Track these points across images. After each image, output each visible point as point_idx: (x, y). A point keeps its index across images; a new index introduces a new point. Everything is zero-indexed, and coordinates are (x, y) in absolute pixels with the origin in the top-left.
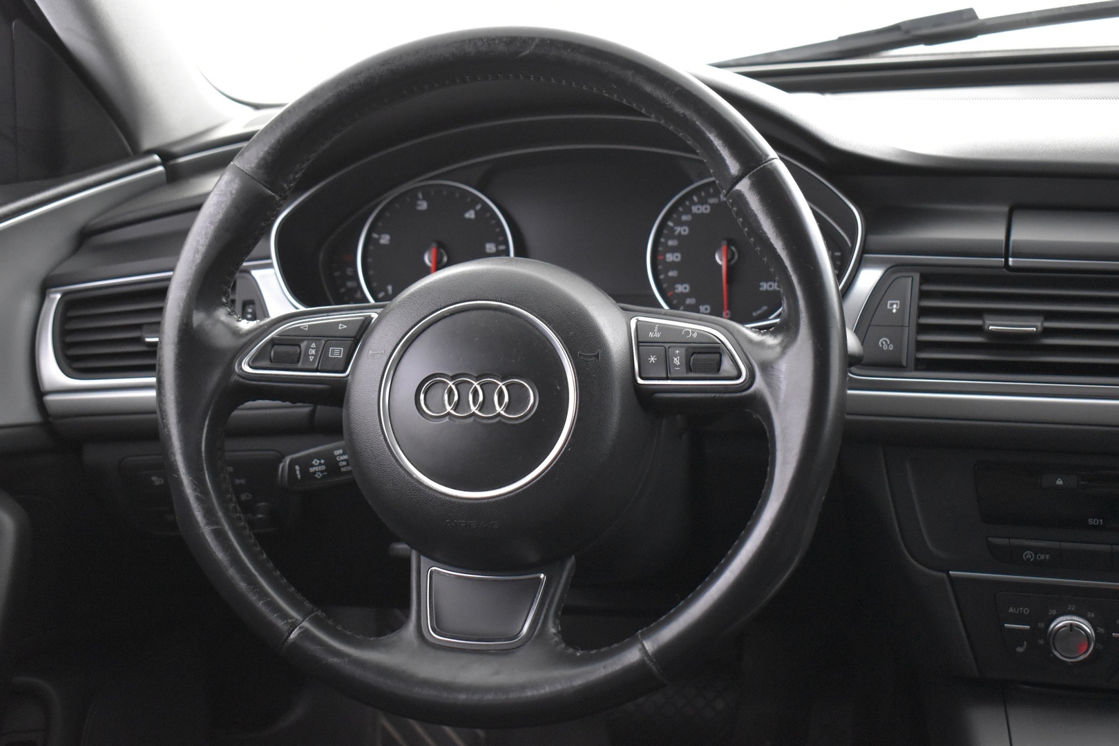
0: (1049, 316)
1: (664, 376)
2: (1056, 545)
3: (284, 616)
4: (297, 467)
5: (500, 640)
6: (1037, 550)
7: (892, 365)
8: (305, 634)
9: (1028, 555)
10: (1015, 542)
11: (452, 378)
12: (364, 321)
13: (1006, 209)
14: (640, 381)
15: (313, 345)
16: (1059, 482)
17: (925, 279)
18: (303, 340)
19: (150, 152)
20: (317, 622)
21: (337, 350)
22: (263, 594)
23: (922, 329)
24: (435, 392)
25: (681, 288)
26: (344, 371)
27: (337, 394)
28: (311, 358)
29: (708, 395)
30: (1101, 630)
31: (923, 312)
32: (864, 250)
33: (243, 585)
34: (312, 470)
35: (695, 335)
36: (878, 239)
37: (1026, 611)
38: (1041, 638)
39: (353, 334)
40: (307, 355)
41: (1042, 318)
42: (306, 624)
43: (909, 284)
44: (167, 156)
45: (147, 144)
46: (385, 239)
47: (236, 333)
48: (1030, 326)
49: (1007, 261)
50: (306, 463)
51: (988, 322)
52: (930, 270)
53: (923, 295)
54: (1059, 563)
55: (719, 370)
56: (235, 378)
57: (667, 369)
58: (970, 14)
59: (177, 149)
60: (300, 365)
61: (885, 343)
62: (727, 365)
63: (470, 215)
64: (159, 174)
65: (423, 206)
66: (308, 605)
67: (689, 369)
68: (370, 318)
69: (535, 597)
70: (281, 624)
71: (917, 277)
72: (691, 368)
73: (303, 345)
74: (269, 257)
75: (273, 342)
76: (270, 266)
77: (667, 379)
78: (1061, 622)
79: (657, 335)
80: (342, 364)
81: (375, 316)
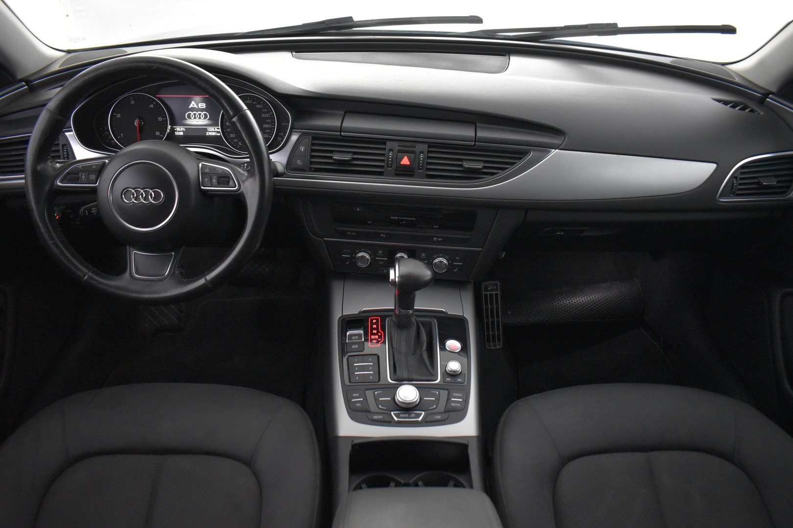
0: (355, 153)
1: (210, 186)
2: (357, 230)
3: (82, 271)
4: (86, 211)
5: (159, 276)
6: (351, 231)
7: (301, 170)
8: (90, 277)
9: (349, 233)
10: (344, 229)
11: (133, 189)
12: (102, 164)
13: (343, 113)
14: (202, 188)
15: (84, 174)
16: (358, 210)
17: (314, 138)
18: (80, 172)
19: (21, 80)
20: (94, 272)
21: (93, 176)
22: (74, 264)
23: (312, 157)
24: (128, 194)
25: (232, 135)
26: (96, 184)
27: (94, 191)
28: (83, 179)
29: (225, 193)
30: (372, 257)
31: (313, 151)
32: (292, 128)
33: (65, 261)
34: (92, 212)
35: (221, 171)
36: (296, 124)
37: (349, 251)
38: (354, 260)
39: (98, 169)
40: (82, 178)
41: (352, 154)
42: (90, 274)
43: (308, 140)
44: (27, 81)
45: (20, 77)
46: (119, 116)
47: (55, 169)
48: (347, 157)
49: (341, 133)
50: (90, 209)
51: (334, 156)
52: (315, 136)
53: (313, 144)
54: (358, 236)
55: (229, 184)
56: (55, 187)
57: (211, 184)
58: (350, 19)
59: (32, 79)
60: (79, 182)
61: (299, 162)
62: (231, 183)
63: (152, 106)
64: (26, 89)
65: (133, 102)
66: (91, 267)
67: (219, 183)
68: (105, 162)
69: (170, 261)
70: (80, 274)
71: (311, 138)
72: (219, 184)
73: (80, 174)
74: (71, 128)
75: (68, 173)
76: (71, 131)
77: (211, 187)
78: (360, 254)
79: (208, 171)
80: (95, 181)
81: (107, 161)
